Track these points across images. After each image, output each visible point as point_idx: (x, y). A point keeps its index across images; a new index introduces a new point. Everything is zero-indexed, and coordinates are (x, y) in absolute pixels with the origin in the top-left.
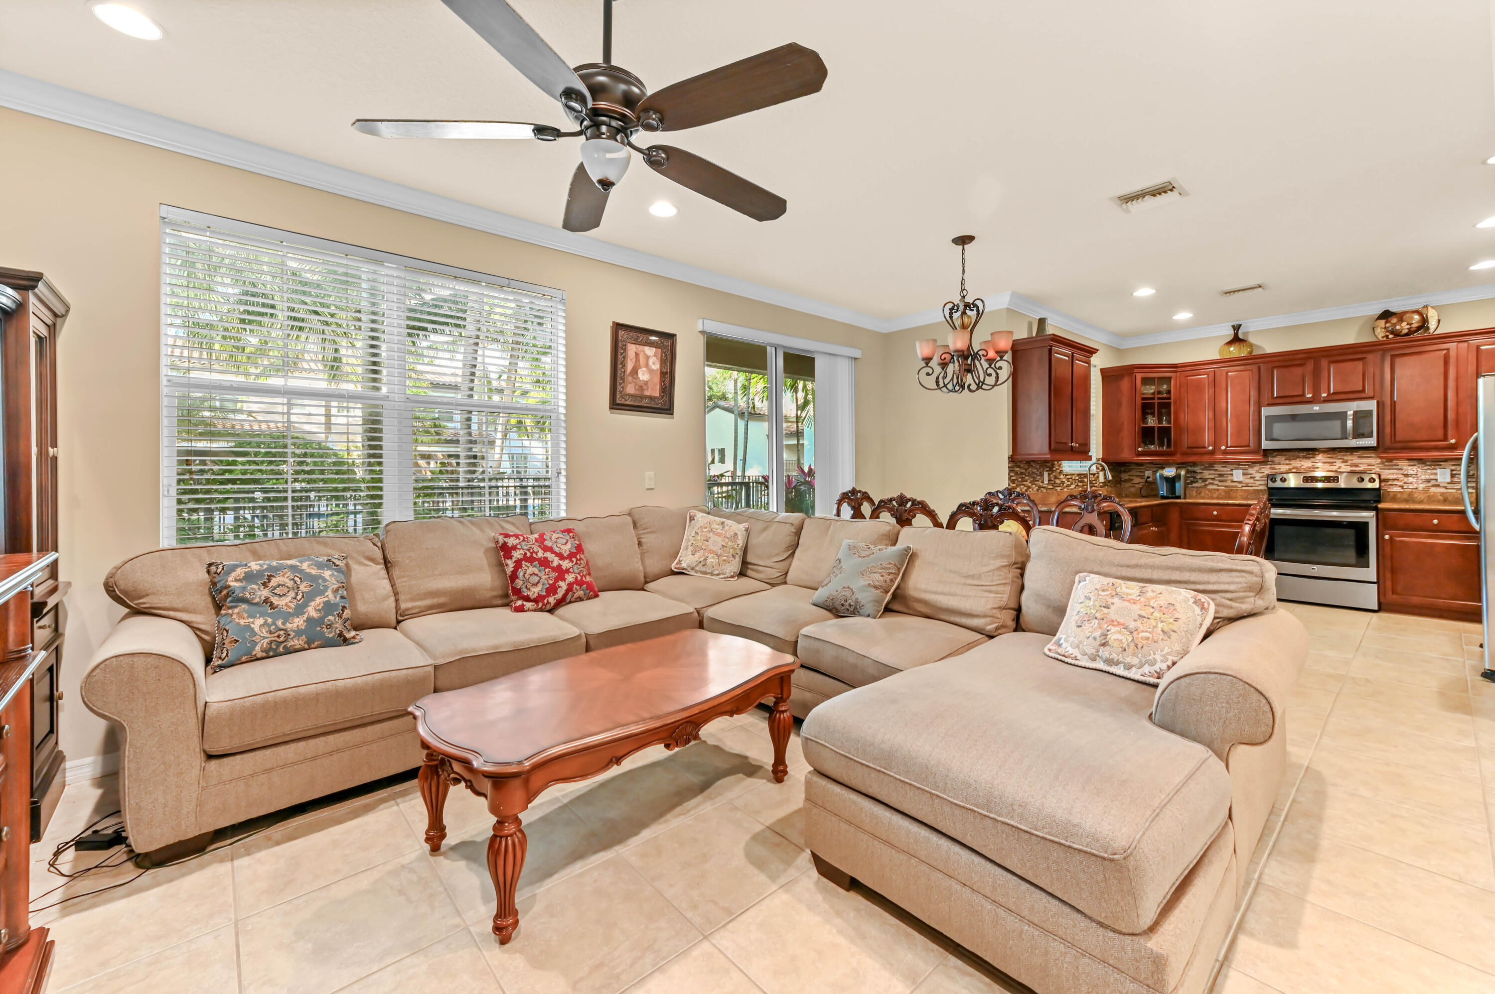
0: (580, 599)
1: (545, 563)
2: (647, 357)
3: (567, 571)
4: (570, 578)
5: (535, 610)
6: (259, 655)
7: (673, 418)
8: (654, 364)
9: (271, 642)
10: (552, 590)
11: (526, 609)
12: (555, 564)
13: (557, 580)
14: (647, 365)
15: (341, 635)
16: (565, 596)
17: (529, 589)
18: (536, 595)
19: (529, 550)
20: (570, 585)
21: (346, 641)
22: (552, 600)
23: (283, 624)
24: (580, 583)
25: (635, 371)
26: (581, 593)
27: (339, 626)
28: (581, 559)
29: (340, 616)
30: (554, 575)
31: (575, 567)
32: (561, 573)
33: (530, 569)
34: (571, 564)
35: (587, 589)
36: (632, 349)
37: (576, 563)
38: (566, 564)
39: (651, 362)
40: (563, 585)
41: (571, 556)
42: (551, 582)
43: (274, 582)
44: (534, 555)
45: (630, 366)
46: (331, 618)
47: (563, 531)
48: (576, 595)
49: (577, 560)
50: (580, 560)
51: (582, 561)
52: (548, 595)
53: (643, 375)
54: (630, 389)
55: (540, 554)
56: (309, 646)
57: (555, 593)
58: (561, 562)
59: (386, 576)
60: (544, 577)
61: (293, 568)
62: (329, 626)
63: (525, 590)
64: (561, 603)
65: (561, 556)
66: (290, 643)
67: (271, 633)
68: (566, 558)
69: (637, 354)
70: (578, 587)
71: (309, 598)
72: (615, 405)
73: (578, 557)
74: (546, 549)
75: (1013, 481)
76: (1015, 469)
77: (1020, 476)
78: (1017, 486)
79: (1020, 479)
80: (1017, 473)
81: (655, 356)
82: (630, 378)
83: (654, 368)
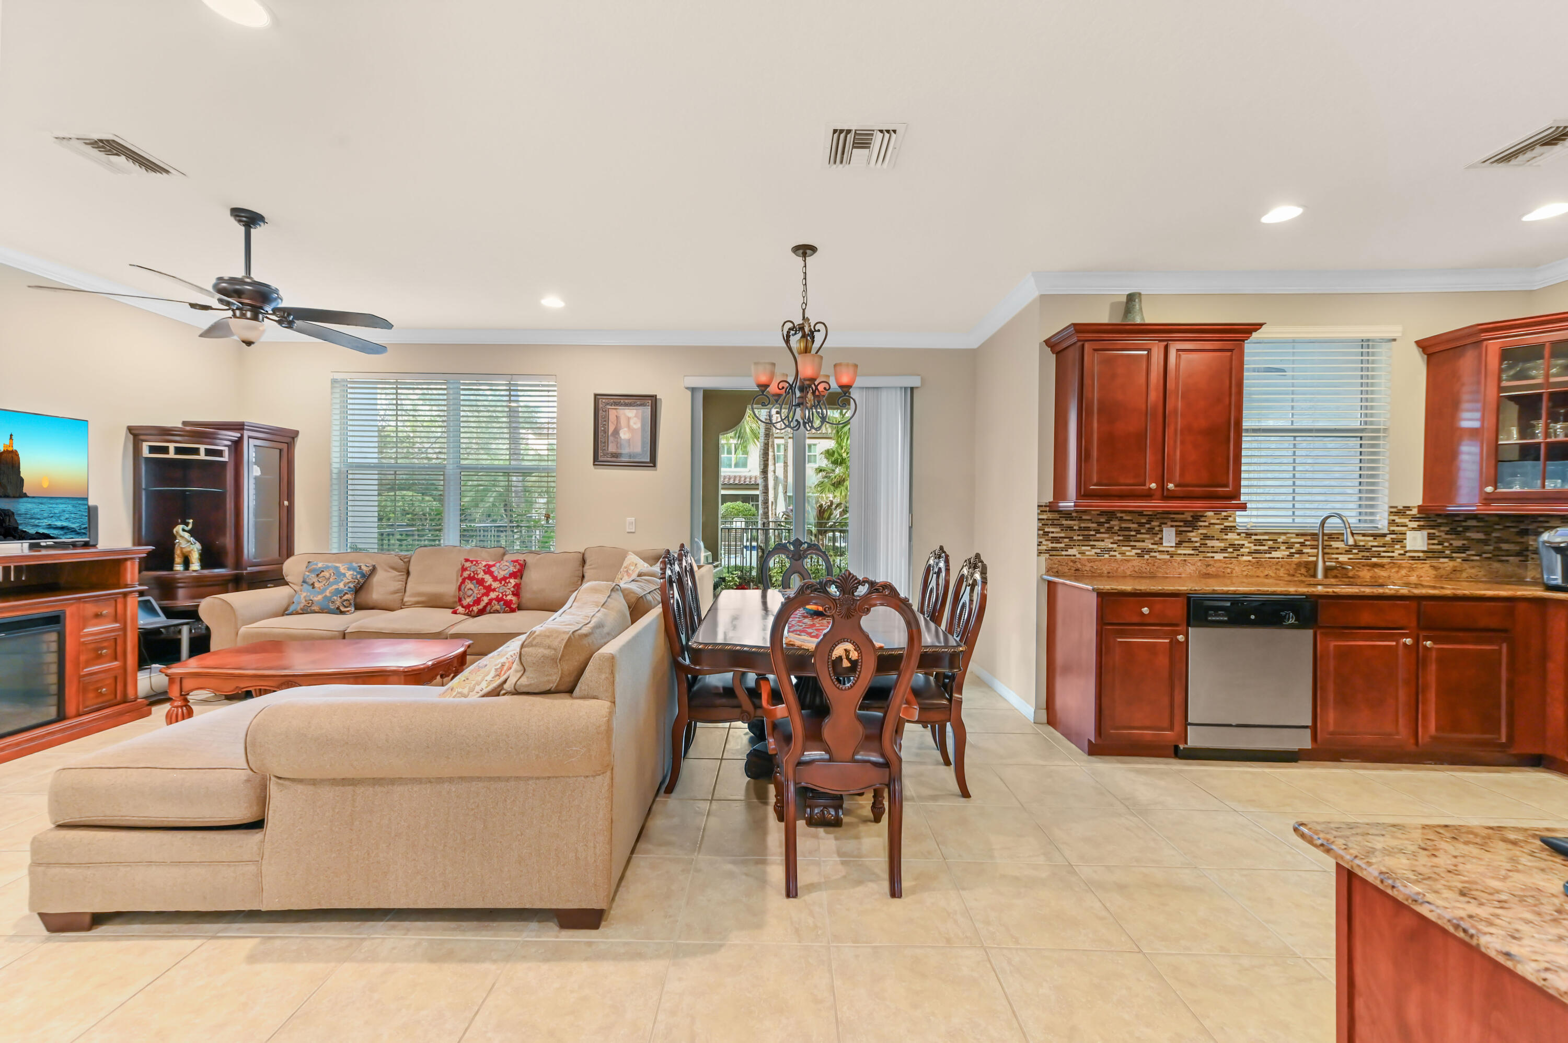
0: (497, 612)
1: (481, 582)
2: (629, 419)
3: (494, 590)
4: (493, 595)
5: (464, 614)
6: (301, 612)
7: (656, 470)
8: (635, 424)
9: (304, 606)
10: (477, 602)
11: (458, 612)
12: (487, 584)
13: (483, 595)
14: (628, 425)
15: (338, 608)
16: (485, 607)
17: (465, 599)
18: (467, 604)
19: (473, 572)
20: (491, 600)
21: (342, 613)
22: (475, 609)
23: (313, 597)
24: (498, 599)
25: (616, 432)
26: (497, 607)
27: (338, 603)
28: (509, 582)
29: (341, 598)
30: (483, 591)
31: (501, 588)
32: (489, 589)
33: (469, 585)
34: (499, 585)
35: (504, 604)
36: (612, 414)
37: (504, 585)
38: (495, 585)
39: (632, 423)
40: (486, 600)
41: (504, 578)
42: (479, 596)
43: (321, 575)
44: (476, 576)
45: (611, 429)
46: (335, 598)
47: (512, 561)
48: (494, 608)
49: (506, 583)
50: (507, 583)
51: (509, 584)
52: (474, 605)
54: (612, 448)
55: (481, 575)
56: (321, 611)
57: (478, 604)
58: (493, 583)
59: (404, 580)
60: (476, 592)
61: (337, 568)
62: (333, 602)
63: (463, 599)
64: (482, 612)
65: (495, 579)
66: (313, 608)
67: (306, 601)
68: (498, 580)
69: (618, 417)
70: (496, 603)
71: (330, 585)
72: (597, 461)
73: (507, 581)
74: (490, 573)
75: (1056, 540)
76: (1064, 522)
77: (1078, 533)
78: (1068, 547)
79: (1081, 538)
80: (1071, 528)
81: (636, 416)
82: (611, 439)
83: (635, 427)
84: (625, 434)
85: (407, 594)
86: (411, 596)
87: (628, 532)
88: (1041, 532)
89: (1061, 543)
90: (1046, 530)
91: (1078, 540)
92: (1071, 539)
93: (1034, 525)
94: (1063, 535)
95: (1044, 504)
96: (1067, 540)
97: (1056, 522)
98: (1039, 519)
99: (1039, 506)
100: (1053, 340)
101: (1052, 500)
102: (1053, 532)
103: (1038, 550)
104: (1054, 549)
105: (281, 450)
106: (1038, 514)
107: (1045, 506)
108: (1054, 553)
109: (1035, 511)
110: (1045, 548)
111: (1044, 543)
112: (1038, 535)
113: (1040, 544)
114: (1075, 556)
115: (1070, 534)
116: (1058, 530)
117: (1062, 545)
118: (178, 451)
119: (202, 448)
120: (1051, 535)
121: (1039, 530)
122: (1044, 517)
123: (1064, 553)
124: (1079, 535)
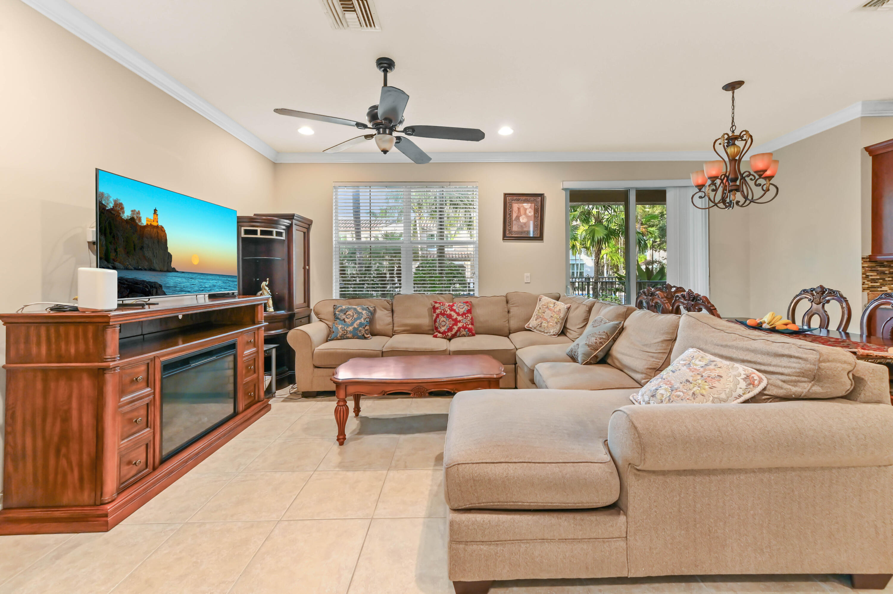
0: (464, 336)
1: (450, 316)
2: (525, 210)
3: (460, 321)
4: (460, 325)
5: (442, 338)
6: (339, 338)
7: (543, 242)
8: (530, 212)
9: (342, 334)
10: (450, 329)
11: (438, 336)
12: (454, 318)
13: (453, 325)
14: (525, 214)
15: (363, 335)
16: (456, 333)
17: (441, 328)
18: (443, 331)
19: (443, 310)
20: (459, 329)
21: (365, 338)
22: (450, 334)
23: (347, 328)
24: (465, 328)
25: (518, 218)
26: (464, 333)
27: (363, 332)
28: (468, 316)
29: (364, 328)
30: (452, 322)
31: (464, 320)
32: (456, 322)
33: (442, 318)
34: (462, 318)
35: (468, 331)
36: (515, 206)
37: (465, 318)
38: (459, 318)
39: (528, 212)
40: (456, 328)
41: (464, 314)
42: (450, 326)
43: (347, 314)
44: (445, 312)
45: (514, 215)
46: (361, 328)
47: (464, 302)
48: (462, 333)
49: (466, 316)
50: (467, 317)
51: (468, 318)
52: (448, 332)
53: (523, 220)
54: (515, 228)
55: (449, 312)
56: (353, 337)
57: (452, 331)
58: (457, 317)
59: (391, 316)
60: (448, 323)
61: (355, 309)
62: (360, 331)
63: (439, 328)
64: (454, 336)
65: (458, 314)
66: (348, 335)
67: (343, 331)
68: (460, 315)
69: (519, 209)
70: (463, 330)
71: (356, 320)
72: (505, 237)
73: (467, 315)
74: (452, 310)
75: (873, 281)
76: (879, 269)
77: (889, 275)
78: (882, 285)
79: (890, 279)
80: (883, 273)
81: (530, 208)
82: (514, 222)
83: (530, 214)
84: (523, 219)
85: (395, 325)
86: (398, 327)
87: (526, 283)
88: (864, 276)
89: (877, 283)
90: (868, 274)
91: (889, 281)
92: (884, 279)
93: (860, 271)
94: (878, 277)
95: (865, 257)
96: (881, 281)
97: (873, 269)
98: (863, 267)
99: (863, 258)
100: (871, 148)
101: (870, 254)
102: (871, 276)
103: (862, 288)
104: (873, 287)
105: (304, 233)
106: (862, 264)
107: (867, 258)
108: (873, 289)
109: (860, 261)
110: (867, 286)
111: (866, 283)
112: (863, 277)
113: (863, 284)
114: (886, 291)
115: (883, 276)
116: (875, 274)
117: (878, 284)
118: (263, 233)
119: (275, 230)
120: (870, 277)
121: (863, 274)
122: (866, 265)
123: (879, 289)
124: (889, 277)
